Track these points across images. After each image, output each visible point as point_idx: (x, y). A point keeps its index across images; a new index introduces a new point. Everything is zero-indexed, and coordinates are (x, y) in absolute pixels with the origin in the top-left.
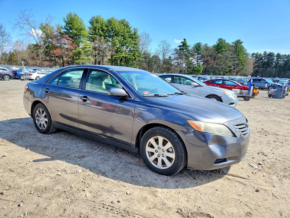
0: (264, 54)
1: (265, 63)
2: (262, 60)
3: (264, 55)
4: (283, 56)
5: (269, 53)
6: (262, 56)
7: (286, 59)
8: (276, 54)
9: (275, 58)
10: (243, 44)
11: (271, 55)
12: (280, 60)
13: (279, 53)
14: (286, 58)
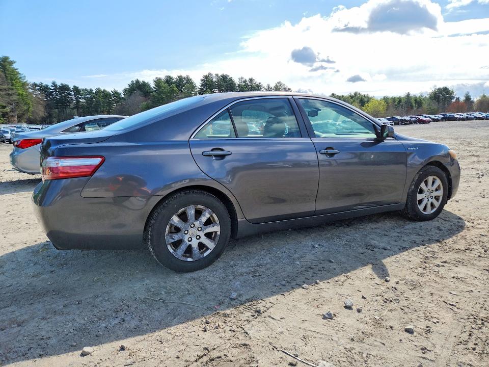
0: (52, 86)
1: (58, 101)
2: (53, 95)
3: (53, 88)
4: (83, 90)
5: (60, 85)
6: (51, 89)
7: (88, 96)
8: (71, 87)
9: (73, 93)
10: (14, 66)
11: (64, 88)
12: (80, 96)
13: (77, 86)
14: (88, 94)
